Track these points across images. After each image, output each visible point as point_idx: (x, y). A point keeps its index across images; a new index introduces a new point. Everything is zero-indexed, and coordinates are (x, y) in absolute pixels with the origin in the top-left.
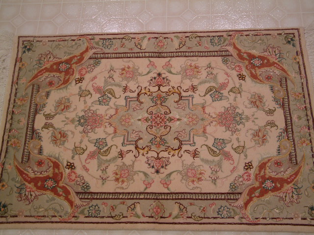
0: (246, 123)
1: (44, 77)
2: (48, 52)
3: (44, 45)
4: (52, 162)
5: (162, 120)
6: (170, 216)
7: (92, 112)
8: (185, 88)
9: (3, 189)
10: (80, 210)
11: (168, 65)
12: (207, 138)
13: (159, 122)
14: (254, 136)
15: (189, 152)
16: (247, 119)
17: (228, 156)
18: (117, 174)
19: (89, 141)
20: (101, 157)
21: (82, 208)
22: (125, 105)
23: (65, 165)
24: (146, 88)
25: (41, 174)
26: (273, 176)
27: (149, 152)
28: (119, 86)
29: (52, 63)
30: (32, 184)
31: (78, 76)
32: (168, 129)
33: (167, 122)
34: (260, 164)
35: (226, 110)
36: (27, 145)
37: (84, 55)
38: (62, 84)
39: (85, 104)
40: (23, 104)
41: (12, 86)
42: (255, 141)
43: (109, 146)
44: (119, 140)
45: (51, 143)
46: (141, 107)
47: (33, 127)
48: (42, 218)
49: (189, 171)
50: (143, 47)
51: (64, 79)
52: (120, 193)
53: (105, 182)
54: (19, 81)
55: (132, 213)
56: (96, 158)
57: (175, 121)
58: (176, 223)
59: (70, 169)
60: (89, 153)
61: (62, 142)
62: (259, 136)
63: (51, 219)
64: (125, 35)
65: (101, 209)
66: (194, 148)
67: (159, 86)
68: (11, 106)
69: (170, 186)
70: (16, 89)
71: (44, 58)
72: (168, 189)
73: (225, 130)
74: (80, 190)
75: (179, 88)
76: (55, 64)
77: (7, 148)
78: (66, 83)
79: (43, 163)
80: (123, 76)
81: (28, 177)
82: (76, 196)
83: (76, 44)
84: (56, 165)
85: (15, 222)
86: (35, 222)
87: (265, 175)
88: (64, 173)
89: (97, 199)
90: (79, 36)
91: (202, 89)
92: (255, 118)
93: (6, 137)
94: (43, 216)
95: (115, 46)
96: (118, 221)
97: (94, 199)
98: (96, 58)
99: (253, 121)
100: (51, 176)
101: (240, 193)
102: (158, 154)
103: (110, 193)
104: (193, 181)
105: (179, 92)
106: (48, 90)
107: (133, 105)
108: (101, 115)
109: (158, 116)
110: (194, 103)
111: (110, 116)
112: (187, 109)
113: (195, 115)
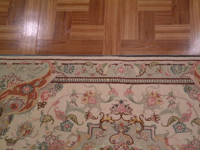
1: (7, 100)
2: (12, 75)
7: (54, 138)
35: (190, 143)
46: (104, 134)
50: (105, 73)
51: (27, 102)
80: (85, 102)
91: (165, 119)
107: (95, 132)
108: (63, 142)
109: (121, 145)
110: (157, 133)
111: (72, 143)
112: (149, 139)
113: (157, 146)
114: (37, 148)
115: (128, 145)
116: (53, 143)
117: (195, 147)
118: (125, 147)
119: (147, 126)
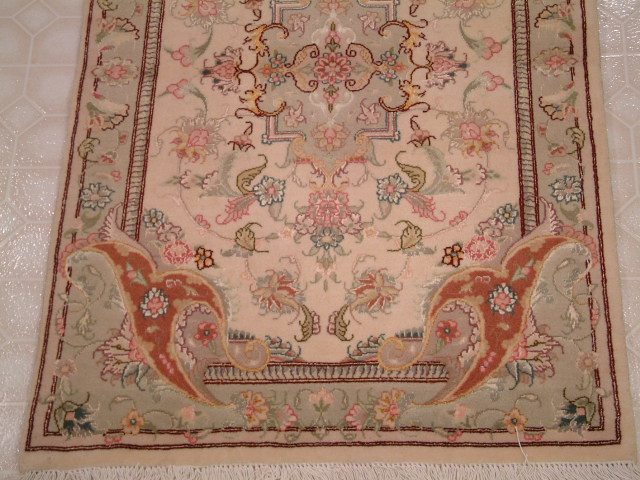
3: (70, 370)
4: (441, 302)
5: (332, 61)
6: (567, 36)
8: (249, 17)
9: (523, 419)
10: (567, 222)
11: (179, 55)
13: (338, 69)
18: (472, 148)
19: (384, 218)
20: (426, 186)
21: (562, 217)
22: (286, 143)
23: (450, 269)
24: (242, 100)
25: (475, 326)
27: (414, 83)
28: (230, 159)
29: (138, 340)
30: (505, 344)
31: (191, 263)
32: (357, 49)
33: (337, 50)
36: (393, 375)
37: (124, 254)
38: (212, 304)
39: (277, 237)
40: (266, 403)
41: (202, 446)
43: (398, 170)
44: (384, 150)
45: (387, 310)
47: (342, 365)
48: (595, 306)
49: (459, 4)
52: (519, 138)
53: (491, 172)
54: (189, 428)
56: (429, 197)
57: (336, 36)
58: (584, 23)
59: (461, 255)
60: (417, 215)
61: (387, 284)
63: (597, 285)
64: (76, 154)
65: (560, 176)
67: (238, 71)
68: (271, 436)
69: (498, 40)
70: (216, 431)
71: (119, 362)
72: (504, 43)
74: (515, 228)
75: (249, 28)
76: (141, 330)
77: (403, 429)
78: (210, 291)
79: (447, 325)
81: (486, 359)
82: (532, 235)
83: (82, 279)
84: (452, 290)
85: (613, 372)
86: (608, 322)
88: (472, 270)
89: (536, 186)
90: (55, 271)
93: (370, 436)
94: (591, 303)
95: (106, 178)
96: (588, 136)
97: (536, 193)
98: (138, 224)
100: (480, 299)
102: (419, 67)
103: (520, 159)
105: (261, 30)
106: (226, 340)
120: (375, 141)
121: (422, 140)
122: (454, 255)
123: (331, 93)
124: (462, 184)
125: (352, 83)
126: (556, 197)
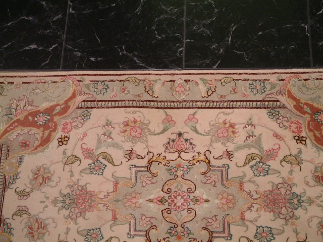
0: (59, 196)
5: (174, 201)
6: (164, 83)
7: (281, 216)
10: (277, 88)
12: (113, 175)
13: (179, 198)
14: (49, 178)
15: (138, 157)
16: (55, 202)
17: (88, 153)
18: (234, 132)
19: (279, 172)
20: (259, 154)
21: (275, 90)
22: (231, 226)
23: (308, 141)
26: (35, 129)
27: (191, 159)
32: (166, 188)
33: (167, 198)
34: (47, 144)
35: (83, 214)
39: (296, 229)
42: (49, 172)
43: (248, 166)
44: (234, 172)
46: (205, 221)
49: (138, 136)
52: (227, 108)
53: (248, 122)
55: (209, 84)
56: (265, 152)
57: (157, 199)
59: (301, 136)
60: (277, 159)
62: (43, 178)
65: (249, 91)
66: (131, 162)
69: (164, 116)
73: (88, 185)
74: (282, 111)
82: (285, 103)
84: (320, 141)
87: (44, 131)
88: (307, 131)
89: (256, 101)
92: (44, 202)
97: (261, 101)
99: (47, 198)
101: (78, 108)
102: (180, 156)
103: (240, 108)
104: (135, 122)
107: (218, 226)
108: (266, 210)
109: (179, 207)
110: (127, 226)
111: (252, 208)
112: (138, 217)
113: (127, 207)
114: (305, 201)
115: (169, 207)
116: (282, 208)
117: (76, 209)
118: (173, 204)
119: (141, 236)
120: (229, 177)
121: (229, 155)
122: (301, 139)
123: (197, 200)
124: (255, 136)
125: (190, 190)
126: (262, 93)
